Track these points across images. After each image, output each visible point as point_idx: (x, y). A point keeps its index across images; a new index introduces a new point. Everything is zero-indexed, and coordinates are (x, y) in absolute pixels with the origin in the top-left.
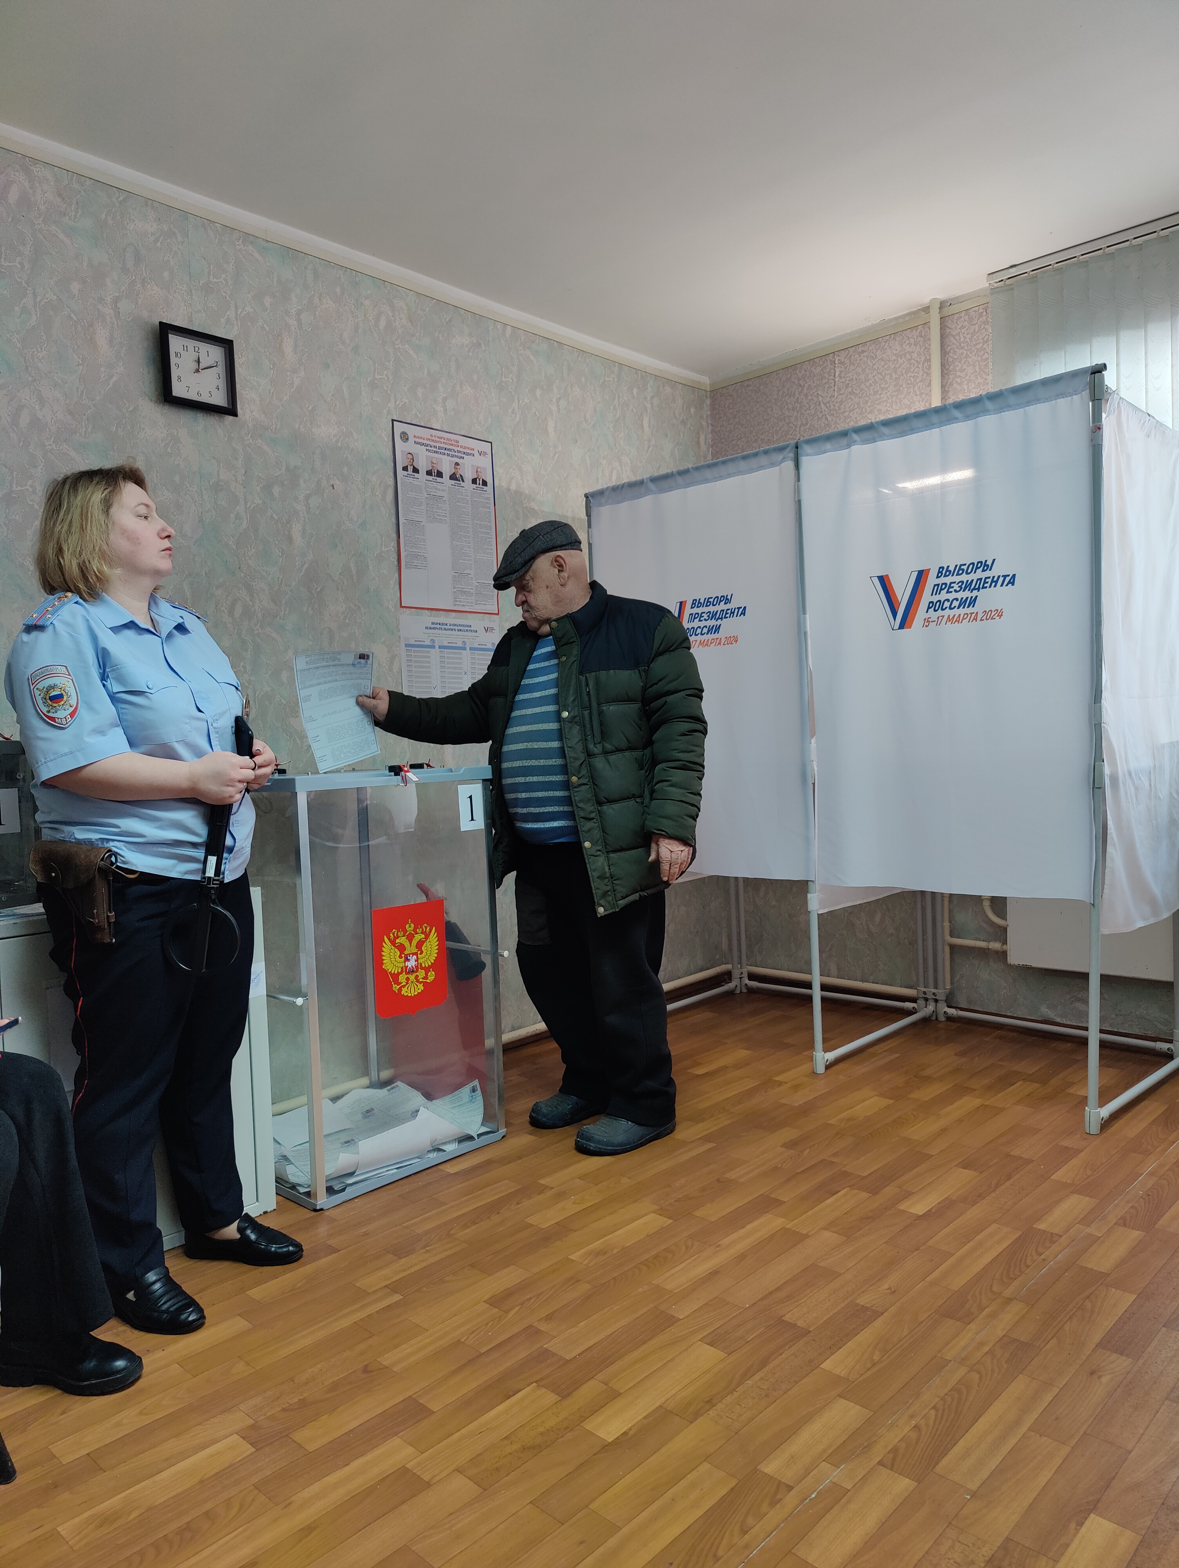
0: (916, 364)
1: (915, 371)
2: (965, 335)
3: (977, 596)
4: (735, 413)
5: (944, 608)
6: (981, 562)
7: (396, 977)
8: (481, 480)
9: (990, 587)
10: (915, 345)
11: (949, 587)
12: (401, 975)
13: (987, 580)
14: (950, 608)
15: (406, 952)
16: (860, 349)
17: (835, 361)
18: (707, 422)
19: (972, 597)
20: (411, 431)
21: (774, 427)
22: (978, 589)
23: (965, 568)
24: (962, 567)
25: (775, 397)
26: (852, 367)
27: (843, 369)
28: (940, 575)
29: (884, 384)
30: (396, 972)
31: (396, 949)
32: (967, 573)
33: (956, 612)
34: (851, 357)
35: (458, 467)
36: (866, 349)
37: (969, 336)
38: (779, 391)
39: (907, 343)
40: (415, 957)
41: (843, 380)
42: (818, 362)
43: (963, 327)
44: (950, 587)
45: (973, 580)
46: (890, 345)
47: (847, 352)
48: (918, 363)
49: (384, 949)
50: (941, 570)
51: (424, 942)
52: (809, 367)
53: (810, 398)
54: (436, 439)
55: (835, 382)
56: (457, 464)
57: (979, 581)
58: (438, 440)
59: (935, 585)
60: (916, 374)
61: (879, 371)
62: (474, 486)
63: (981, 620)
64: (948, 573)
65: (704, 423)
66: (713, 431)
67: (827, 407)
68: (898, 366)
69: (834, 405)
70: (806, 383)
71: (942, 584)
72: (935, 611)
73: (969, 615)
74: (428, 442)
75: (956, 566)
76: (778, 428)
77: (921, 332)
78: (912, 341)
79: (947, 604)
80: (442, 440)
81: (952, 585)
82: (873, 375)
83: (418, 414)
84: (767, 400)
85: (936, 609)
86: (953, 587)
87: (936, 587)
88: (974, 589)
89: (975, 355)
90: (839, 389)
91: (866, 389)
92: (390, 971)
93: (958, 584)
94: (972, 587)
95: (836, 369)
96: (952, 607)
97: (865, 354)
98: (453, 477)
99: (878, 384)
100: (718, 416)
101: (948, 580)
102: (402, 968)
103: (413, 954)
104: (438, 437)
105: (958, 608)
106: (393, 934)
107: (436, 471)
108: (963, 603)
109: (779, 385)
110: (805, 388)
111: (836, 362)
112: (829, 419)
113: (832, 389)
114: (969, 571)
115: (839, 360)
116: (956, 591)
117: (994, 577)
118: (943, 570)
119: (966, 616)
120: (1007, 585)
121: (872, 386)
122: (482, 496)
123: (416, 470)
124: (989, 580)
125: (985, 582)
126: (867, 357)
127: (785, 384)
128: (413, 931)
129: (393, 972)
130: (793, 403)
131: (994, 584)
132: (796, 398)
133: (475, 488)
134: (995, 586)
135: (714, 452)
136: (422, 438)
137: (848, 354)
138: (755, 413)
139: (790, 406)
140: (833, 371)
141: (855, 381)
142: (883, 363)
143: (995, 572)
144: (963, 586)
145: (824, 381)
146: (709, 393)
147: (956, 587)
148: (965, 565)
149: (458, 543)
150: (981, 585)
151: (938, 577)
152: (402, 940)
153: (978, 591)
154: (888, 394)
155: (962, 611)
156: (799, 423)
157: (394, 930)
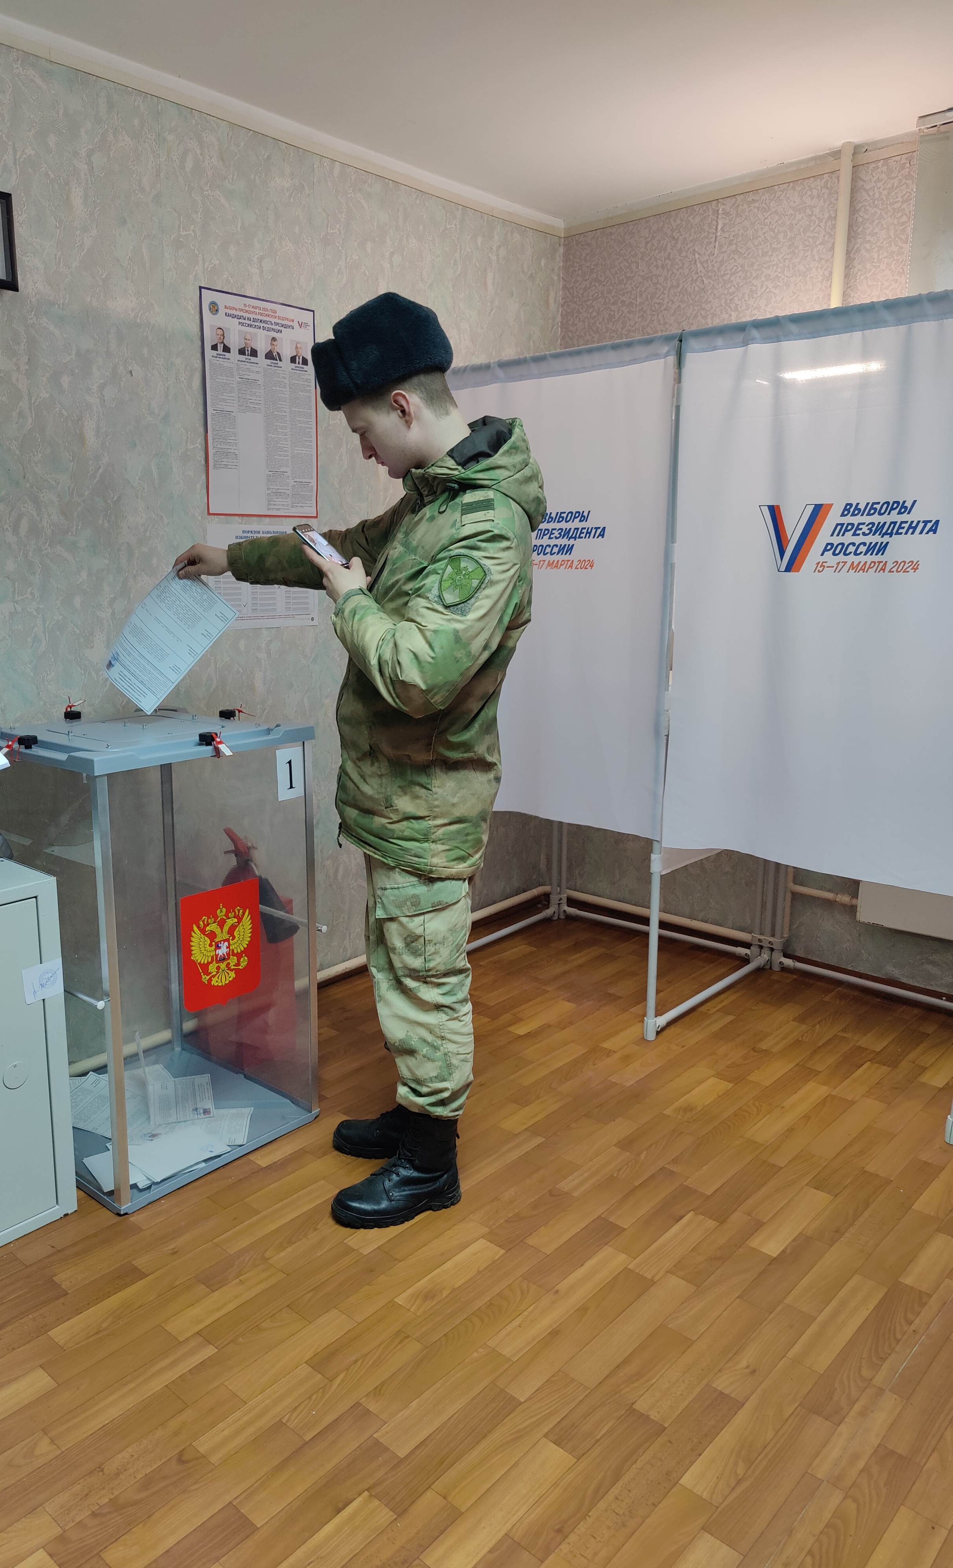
0: (817, 222)
1: (815, 231)
2: (881, 190)
3: (888, 543)
4: (593, 267)
5: (847, 552)
6: (898, 503)
7: (205, 967)
8: (301, 358)
9: (906, 533)
10: (819, 197)
11: (856, 529)
12: (211, 965)
13: (903, 525)
14: (856, 554)
15: (217, 940)
16: (751, 197)
17: (718, 211)
18: (559, 276)
19: (882, 543)
20: (222, 300)
21: (638, 287)
22: (891, 535)
23: (878, 507)
24: (875, 506)
25: (643, 250)
26: (738, 220)
27: (727, 221)
28: (846, 512)
29: (776, 243)
30: (206, 962)
31: (206, 938)
32: (880, 514)
33: (862, 558)
34: (738, 206)
35: (275, 343)
36: (758, 198)
37: (885, 192)
38: (647, 243)
39: (808, 195)
40: (226, 944)
41: (726, 235)
42: (697, 210)
43: (879, 180)
44: (858, 529)
45: (885, 523)
46: (787, 195)
47: (734, 200)
48: (820, 220)
49: (193, 939)
50: (848, 507)
51: (237, 925)
52: (686, 216)
53: (684, 254)
54: (251, 309)
55: (716, 236)
56: (274, 339)
57: (892, 525)
58: (253, 310)
59: (838, 525)
60: (816, 235)
61: (771, 227)
62: (293, 365)
63: (890, 571)
64: (856, 512)
65: (556, 278)
66: (565, 288)
67: (704, 268)
68: (794, 222)
69: (713, 266)
70: (681, 235)
71: (848, 524)
72: (834, 554)
73: (877, 564)
74: (241, 314)
75: (868, 504)
76: (643, 289)
77: (827, 182)
78: (815, 192)
79: (852, 549)
80: (257, 311)
81: (861, 527)
82: (764, 231)
83: (230, 278)
84: (633, 253)
85: (837, 552)
86: (861, 529)
87: (839, 527)
88: (886, 533)
89: (891, 216)
90: (721, 246)
91: (754, 249)
92: (199, 961)
93: (867, 525)
94: (884, 532)
95: (719, 221)
96: (858, 552)
97: (757, 205)
98: (269, 356)
99: (769, 243)
100: (571, 269)
101: (855, 520)
102: (212, 957)
103: (225, 941)
104: (253, 307)
105: (865, 554)
106: (203, 922)
107: (249, 349)
108: (871, 549)
109: (647, 236)
110: (679, 242)
111: (720, 212)
112: (706, 282)
113: (712, 245)
114: (882, 512)
115: (723, 209)
116: (864, 534)
117: (912, 522)
118: (850, 508)
119: (873, 564)
120: (927, 533)
121: (761, 244)
122: (302, 377)
123: (227, 349)
124: (906, 526)
125: (900, 527)
126: (758, 208)
127: (655, 235)
128: (225, 916)
129: (202, 962)
130: (663, 258)
131: (911, 530)
132: (667, 252)
133: (294, 368)
134: (913, 533)
135: (564, 313)
136: (234, 309)
137: (735, 203)
138: (616, 269)
139: (660, 263)
140: (714, 222)
141: (741, 237)
142: (777, 217)
143: (915, 516)
144: (874, 529)
145: (703, 235)
146: (562, 240)
147: (865, 529)
148: (879, 503)
149: (273, 436)
150: (894, 529)
151: (843, 515)
152: (213, 927)
153: (891, 537)
154: (780, 257)
155: (869, 558)
156: (669, 284)
157: (204, 917)
